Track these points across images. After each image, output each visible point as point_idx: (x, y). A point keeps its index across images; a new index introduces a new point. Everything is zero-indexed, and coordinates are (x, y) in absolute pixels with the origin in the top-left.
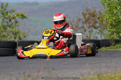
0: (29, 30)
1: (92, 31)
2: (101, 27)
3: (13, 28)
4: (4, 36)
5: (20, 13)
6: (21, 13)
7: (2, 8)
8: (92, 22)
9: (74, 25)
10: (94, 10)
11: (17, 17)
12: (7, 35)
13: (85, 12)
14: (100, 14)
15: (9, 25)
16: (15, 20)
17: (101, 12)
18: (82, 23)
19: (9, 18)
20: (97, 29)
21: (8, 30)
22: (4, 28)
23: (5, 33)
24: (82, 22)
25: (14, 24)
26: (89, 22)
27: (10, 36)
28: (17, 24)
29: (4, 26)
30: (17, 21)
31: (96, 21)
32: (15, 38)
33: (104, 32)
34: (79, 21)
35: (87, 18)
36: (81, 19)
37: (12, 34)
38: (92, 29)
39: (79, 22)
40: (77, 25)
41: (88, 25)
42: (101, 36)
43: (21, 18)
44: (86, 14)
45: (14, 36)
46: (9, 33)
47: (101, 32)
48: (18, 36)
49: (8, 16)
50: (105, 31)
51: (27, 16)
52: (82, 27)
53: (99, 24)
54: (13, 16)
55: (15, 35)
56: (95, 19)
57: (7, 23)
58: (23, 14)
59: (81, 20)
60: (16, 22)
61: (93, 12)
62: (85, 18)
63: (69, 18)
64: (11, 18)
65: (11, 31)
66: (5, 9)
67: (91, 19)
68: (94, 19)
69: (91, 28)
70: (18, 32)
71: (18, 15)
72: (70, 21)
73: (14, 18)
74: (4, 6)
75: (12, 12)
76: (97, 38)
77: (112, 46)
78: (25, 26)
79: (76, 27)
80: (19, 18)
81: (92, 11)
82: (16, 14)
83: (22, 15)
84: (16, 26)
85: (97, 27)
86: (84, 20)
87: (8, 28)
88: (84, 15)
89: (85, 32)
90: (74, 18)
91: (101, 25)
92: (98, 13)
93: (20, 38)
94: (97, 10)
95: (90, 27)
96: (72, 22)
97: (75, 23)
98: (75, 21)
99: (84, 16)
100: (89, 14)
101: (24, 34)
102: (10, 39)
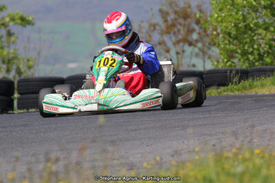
0: (39, 53)
1: (183, 51)
2: (202, 42)
3: (2, 48)
5: (17, 14)
6: (21, 14)
8: (182, 31)
9: (142, 37)
10: (185, 3)
11: (11, 24)
13: (165, 8)
14: (201, 11)
16: (7, 29)
17: (203, 7)
18: (159, 34)
20: (195, 46)
24: (160, 32)
25: (4, 39)
26: (176, 30)
28: (13, 39)
30: (12, 31)
31: (191, 27)
32: (8, 71)
33: (210, 52)
34: (152, 28)
35: (170, 22)
36: (157, 24)
38: (183, 46)
39: (153, 31)
41: (174, 39)
42: (204, 61)
43: (21, 24)
44: (167, 14)
45: (5, 66)
47: (204, 53)
48: (14, 67)
50: (213, 51)
51: (33, 19)
52: (160, 44)
53: (199, 34)
54: (2, 22)
55: (8, 63)
56: (189, 24)
58: (25, 16)
59: (157, 27)
60: (10, 34)
61: (185, 8)
62: (166, 21)
67: (181, 25)
68: (187, 23)
69: (181, 44)
70: (15, 58)
71: (13, 19)
73: (3, 24)
76: (194, 66)
77: (232, 84)
78: (29, 42)
80: (16, 24)
81: (182, 5)
82: (9, 15)
83: (22, 19)
84: (9, 42)
85: (194, 42)
86: (163, 26)
88: (164, 14)
89: (168, 55)
90: (142, 22)
91: (204, 36)
92: (195, 10)
93: (19, 72)
94: (194, 4)
95: (178, 42)
97: (144, 35)
98: (144, 31)
99: (163, 18)
100: (176, 12)
101: (28, 60)
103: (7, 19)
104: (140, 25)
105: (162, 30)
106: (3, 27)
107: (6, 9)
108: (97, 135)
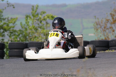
3: (44, 29)
4: (36, 37)
5: (50, 15)
7: (33, 10)
9: (103, 25)
11: (48, 19)
12: (38, 36)
13: (113, 13)
15: (40, 27)
16: (46, 21)
18: (110, 24)
19: (40, 20)
21: (39, 32)
22: (35, 29)
23: (36, 34)
25: (45, 25)
27: (41, 37)
28: (48, 25)
29: (35, 27)
30: (48, 22)
34: (107, 21)
35: (115, 19)
36: (109, 20)
37: (43, 35)
39: (107, 22)
40: (105, 26)
44: (114, 15)
46: (40, 34)
49: (39, 18)
52: (110, 28)
54: (44, 18)
55: (46, 36)
57: (39, 24)
58: (53, 16)
59: (109, 21)
62: (113, 18)
63: (98, 18)
64: (41, 19)
65: (42, 32)
66: (36, 11)
71: (48, 17)
72: (99, 22)
73: (44, 19)
74: (35, 8)
75: (42, 13)
79: (105, 28)
80: (49, 19)
82: (47, 16)
86: (112, 20)
87: (39, 29)
88: (112, 15)
89: (114, 33)
90: (103, 19)
96: (100, 23)
97: (103, 24)
98: (103, 22)
99: (112, 17)
102: (41, 40)
103: (46, 17)
104: (102, 20)
105: (111, 22)
106: (44, 20)
107: (46, 13)
108: (84, 66)
